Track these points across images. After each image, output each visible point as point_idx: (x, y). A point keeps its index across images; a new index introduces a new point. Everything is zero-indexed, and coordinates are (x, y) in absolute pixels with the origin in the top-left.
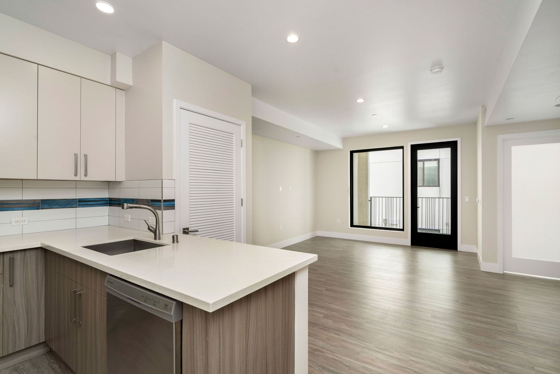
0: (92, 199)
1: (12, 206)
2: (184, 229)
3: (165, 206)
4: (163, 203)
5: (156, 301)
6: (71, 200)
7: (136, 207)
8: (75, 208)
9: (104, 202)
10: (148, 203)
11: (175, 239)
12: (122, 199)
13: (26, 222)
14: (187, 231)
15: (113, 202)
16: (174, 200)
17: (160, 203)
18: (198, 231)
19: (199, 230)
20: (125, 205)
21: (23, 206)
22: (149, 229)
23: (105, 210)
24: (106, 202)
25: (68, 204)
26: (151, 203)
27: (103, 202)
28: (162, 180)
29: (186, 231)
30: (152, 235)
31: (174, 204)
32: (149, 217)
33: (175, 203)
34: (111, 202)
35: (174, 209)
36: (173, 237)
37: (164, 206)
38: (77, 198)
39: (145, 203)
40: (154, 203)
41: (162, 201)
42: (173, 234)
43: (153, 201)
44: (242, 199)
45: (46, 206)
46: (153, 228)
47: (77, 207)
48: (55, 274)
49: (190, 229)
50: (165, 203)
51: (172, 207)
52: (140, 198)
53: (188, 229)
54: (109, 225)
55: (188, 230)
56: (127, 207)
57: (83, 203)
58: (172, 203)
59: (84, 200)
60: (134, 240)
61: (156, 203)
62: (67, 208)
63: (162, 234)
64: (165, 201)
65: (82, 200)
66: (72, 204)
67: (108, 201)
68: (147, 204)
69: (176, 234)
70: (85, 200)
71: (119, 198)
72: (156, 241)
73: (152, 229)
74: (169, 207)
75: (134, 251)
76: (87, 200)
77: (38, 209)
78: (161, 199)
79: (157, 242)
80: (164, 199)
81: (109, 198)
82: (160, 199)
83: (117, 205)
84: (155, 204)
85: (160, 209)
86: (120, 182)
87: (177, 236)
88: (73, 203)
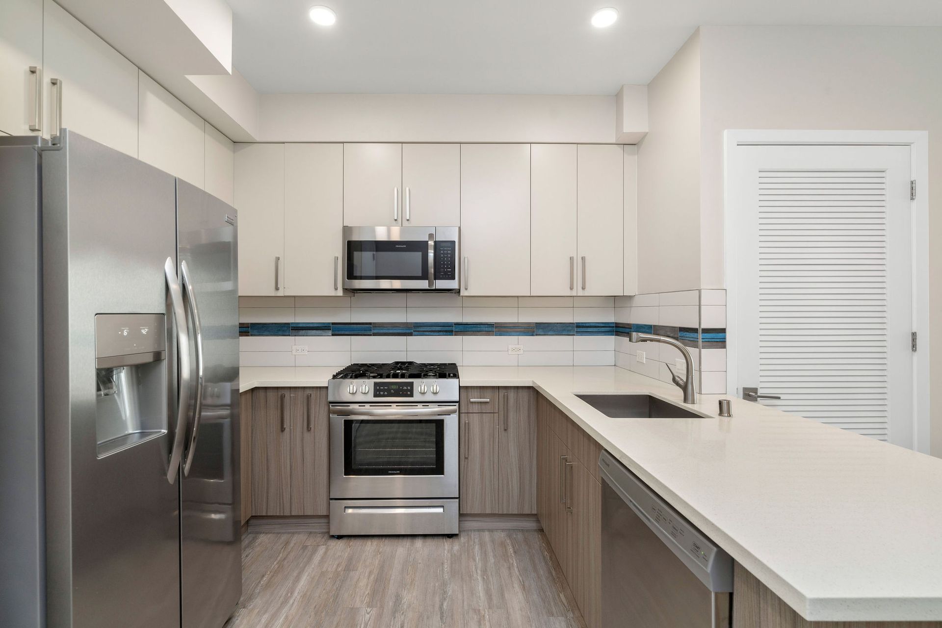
0: (593, 324)
1: (509, 330)
2: (745, 389)
3: (707, 340)
4: (701, 334)
5: (677, 529)
6: (568, 325)
7: (652, 340)
8: (572, 337)
9: (609, 329)
10: (675, 334)
11: (724, 408)
12: (633, 324)
13: (522, 352)
14: (753, 394)
15: (621, 330)
16: (723, 331)
17: (696, 334)
18: (779, 398)
19: (782, 397)
20: (634, 334)
21: (519, 330)
22: (674, 380)
23: (609, 341)
24: (611, 329)
25: (564, 330)
26: (679, 334)
27: (607, 329)
28: (700, 291)
29: (750, 395)
30: (680, 392)
31: (725, 338)
32: (676, 359)
33: (725, 336)
34: (619, 330)
35: (724, 347)
36: (720, 403)
37: (704, 340)
38: (575, 322)
39: (669, 333)
40: (686, 333)
41: (700, 331)
42: (722, 397)
43: (682, 329)
44: (914, 335)
45: (540, 332)
46: (682, 380)
47: (574, 335)
48: (546, 427)
49: (761, 392)
50: (706, 334)
51: (720, 344)
52: (660, 325)
53: (755, 390)
54: (615, 365)
55: (756, 393)
56: (637, 339)
57: (581, 328)
58: (721, 335)
59: (582, 324)
60: (650, 397)
61: (688, 334)
62: (562, 335)
63: (700, 393)
64: (705, 331)
65: (580, 324)
66: (568, 331)
67: (614, 327)
68: (671, 335)
69: (727, 397)
70: (584, 324)
71: (629, 323)
72: (686, 405)
73: (681, 382)
74: (715, 344)
75: (650, 417)
76: (587, 325)
77: (533, 335)
78: (698, 327)
79: (688, 407)
80: (704, 326)
81: (616, 323)
82: (696, 326)
83: (626, 334)
84: (688, 336)
85: (696, 346)
86: (630, 298)
87: (728, 403)
88: (570, 328)
